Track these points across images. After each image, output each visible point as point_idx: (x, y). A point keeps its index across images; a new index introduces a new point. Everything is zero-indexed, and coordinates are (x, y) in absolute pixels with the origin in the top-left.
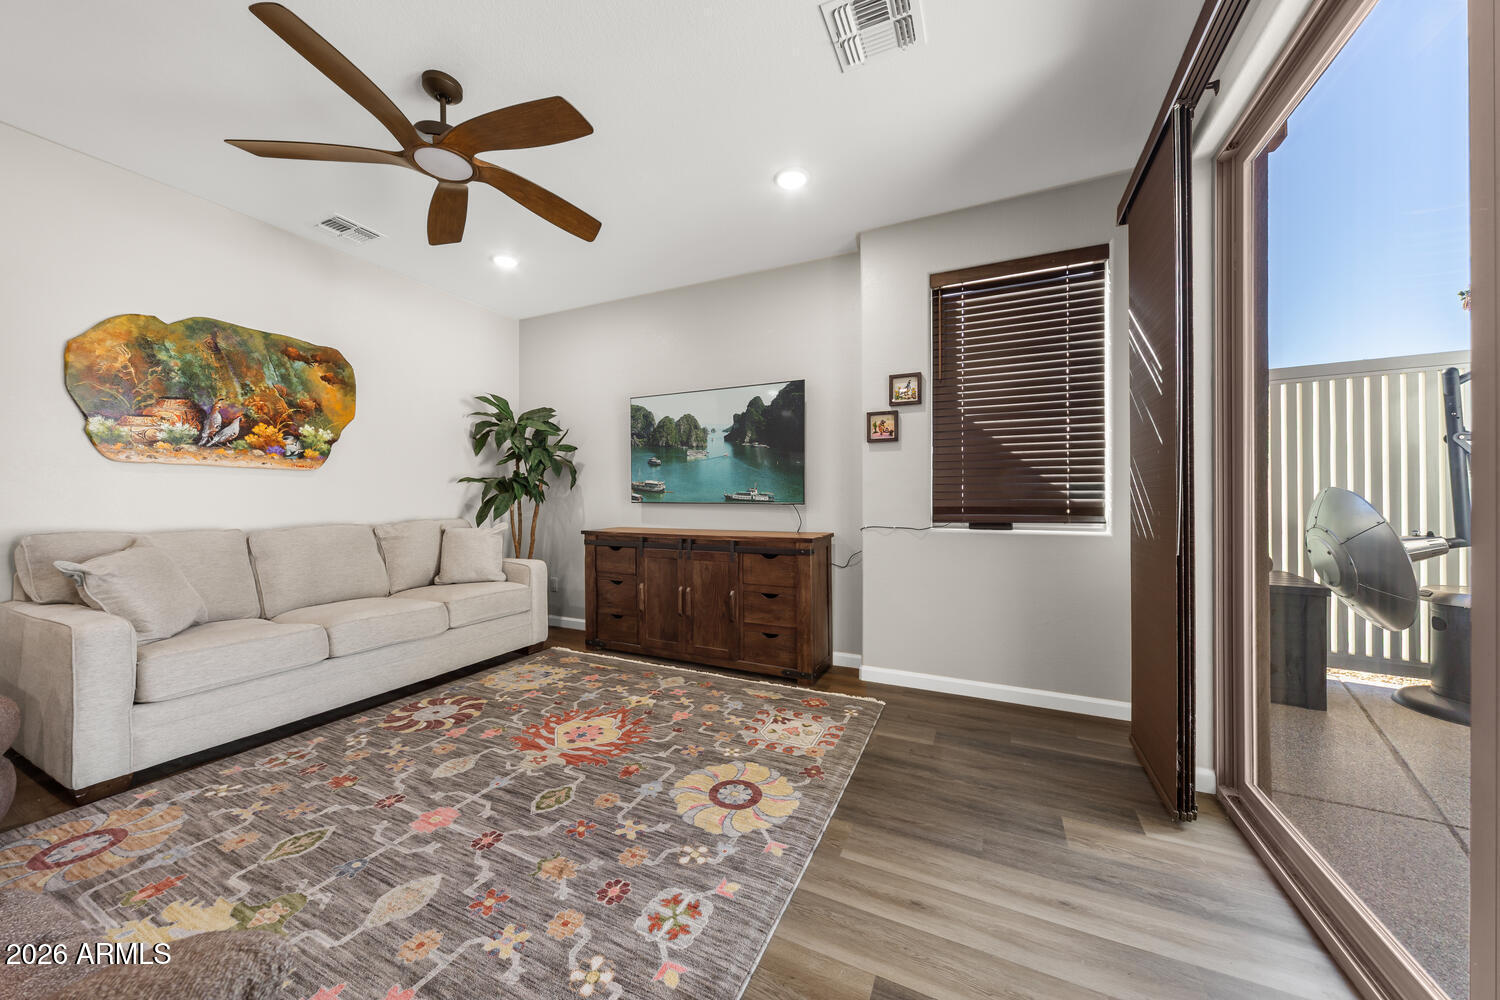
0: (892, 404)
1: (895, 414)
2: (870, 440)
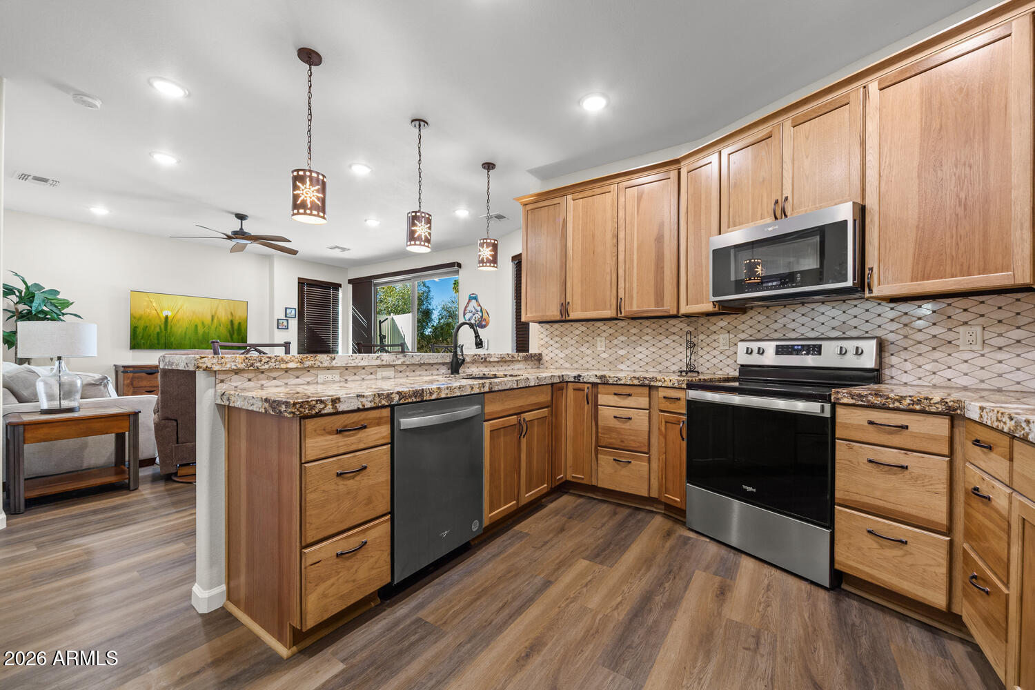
0: (286, 317)
1: (287, 320)
2: (278, 328)
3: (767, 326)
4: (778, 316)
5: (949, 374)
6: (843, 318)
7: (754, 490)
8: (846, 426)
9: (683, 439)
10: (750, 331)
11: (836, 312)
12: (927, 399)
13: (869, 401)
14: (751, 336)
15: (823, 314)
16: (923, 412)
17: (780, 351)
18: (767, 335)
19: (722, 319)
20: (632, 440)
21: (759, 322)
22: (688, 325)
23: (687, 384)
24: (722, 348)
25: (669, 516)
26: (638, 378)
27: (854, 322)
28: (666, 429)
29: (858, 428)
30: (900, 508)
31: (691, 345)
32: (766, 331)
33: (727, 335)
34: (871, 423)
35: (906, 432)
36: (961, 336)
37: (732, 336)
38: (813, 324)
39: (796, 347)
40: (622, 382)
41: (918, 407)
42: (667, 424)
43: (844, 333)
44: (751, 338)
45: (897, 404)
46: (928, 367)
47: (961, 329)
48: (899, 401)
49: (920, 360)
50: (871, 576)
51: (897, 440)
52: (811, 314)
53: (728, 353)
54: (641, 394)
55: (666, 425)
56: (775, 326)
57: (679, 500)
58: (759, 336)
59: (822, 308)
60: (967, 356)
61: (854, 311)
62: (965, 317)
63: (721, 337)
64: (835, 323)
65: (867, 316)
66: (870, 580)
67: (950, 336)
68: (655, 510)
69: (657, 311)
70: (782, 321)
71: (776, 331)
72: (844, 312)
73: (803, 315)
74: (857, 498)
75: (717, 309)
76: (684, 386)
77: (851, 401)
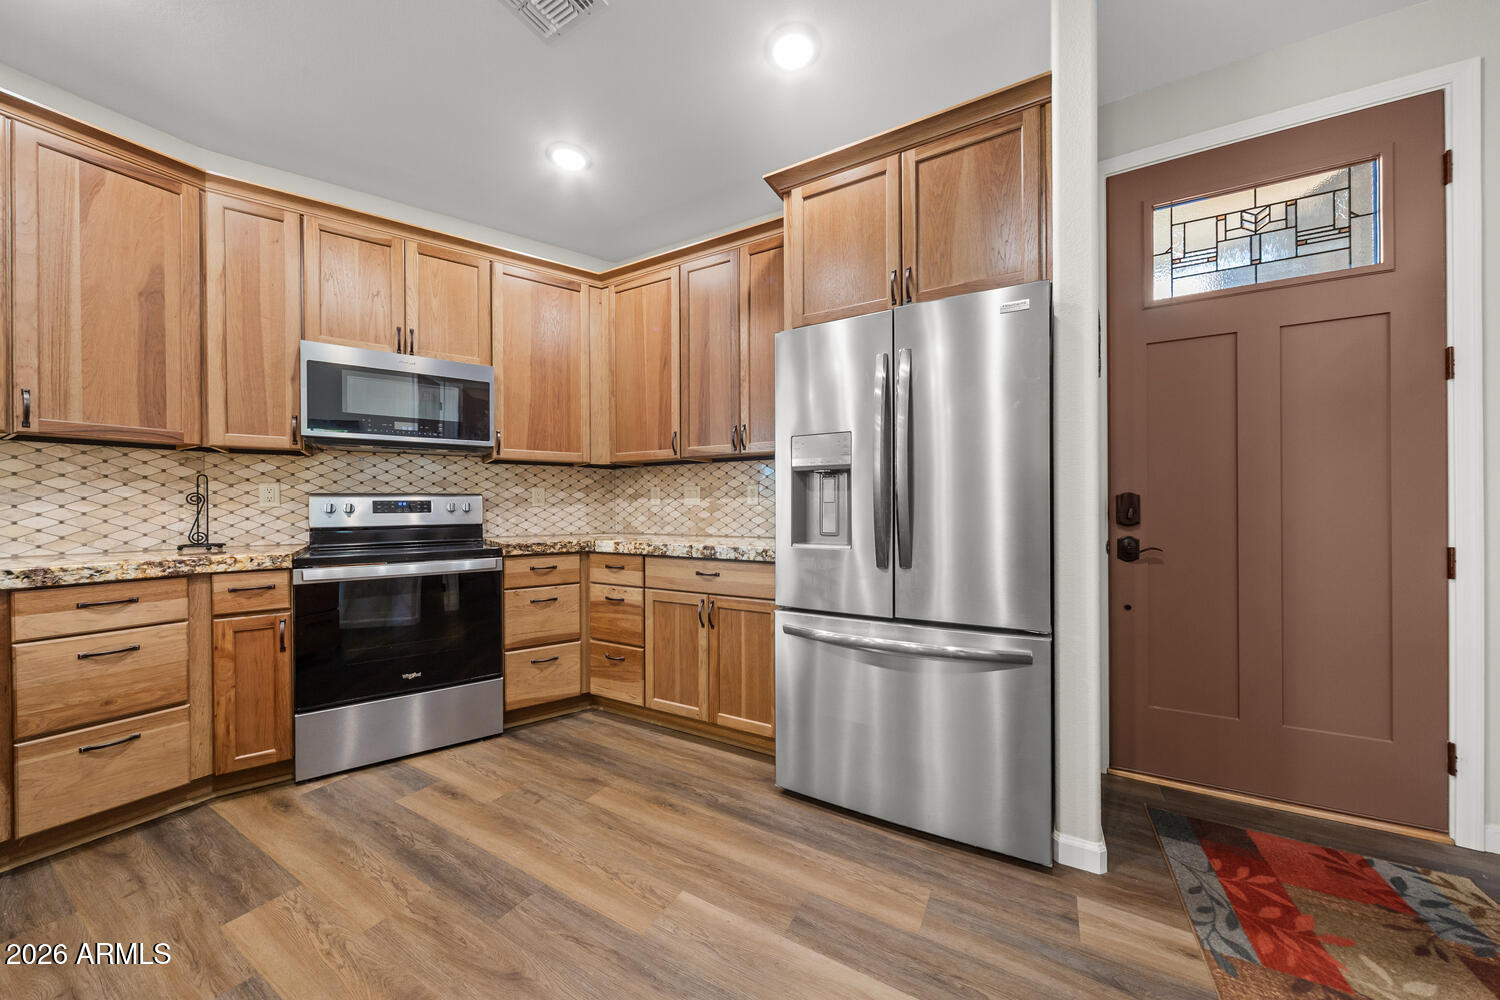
3: (349, 476)
4: (365, 465)
5: (526, 525)
6: (444, 473)
7: (419, 674)
8: (514, 576)
9: (283, 649)
10: (320, 482)
11: (436, 467)
12: (569, 543)
13: (533, 550)
14: (321, 488)
15: (422, 467)
16: (568, 553)
17: (378, 508)
18: (349, 488)
19: (263, 461)
20: (144, 691)
21: (335, 470)
22: (181, 464)
23: (294, 561)
24: (263, 505)
25: (255, 789)
26: (160, 564)
27: (454, 479)
28: (235, 644)
29: (523, 575)
30: (554, 633)
31: (199, 500)
32: (348, 483)
33: (276, 486)
34: (532, 569)
35: (555, 571)
36: (533, 495)
37: (284, 487)
38: (411, 478)
39: (400, 504)
40: (111, 577)
41: (564, 550)
42: (239, 635)
43: (445, 489)
44: (321, 491)
45: (552, 550)
46: (513, 520)
47: (533, 490)
48: (553, 547)
49: (508, 515)
50: (535, 699)
51: (550, 579)
52: (409, 467)
53: (276, 513)
54: (167, 593)
55: (235, 638)
56: (360, 477)
57: (273, 750)
58: (335, 488)
59: (421, 461)
60: (536, 511)
61: (454, 468)
62: (534, 480)
63: (262, 487)
64: (436, 478)
65: (466, 474)
66: (537, 703)
67: (526, 495)
68: (191, 803)
69: (154, 433)
70: (370, 472)
71: (362, 483)
72: (445, 468)
73: (399, 466)
74: (524, 637)
75: (298, 447)
76: (288, 564)
77: (520, 552)
